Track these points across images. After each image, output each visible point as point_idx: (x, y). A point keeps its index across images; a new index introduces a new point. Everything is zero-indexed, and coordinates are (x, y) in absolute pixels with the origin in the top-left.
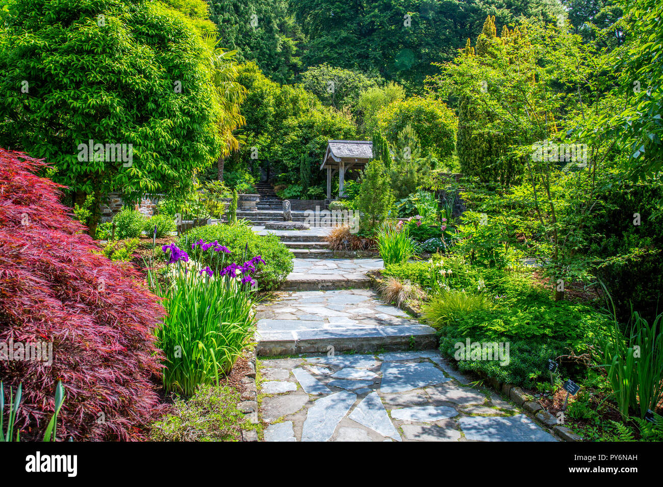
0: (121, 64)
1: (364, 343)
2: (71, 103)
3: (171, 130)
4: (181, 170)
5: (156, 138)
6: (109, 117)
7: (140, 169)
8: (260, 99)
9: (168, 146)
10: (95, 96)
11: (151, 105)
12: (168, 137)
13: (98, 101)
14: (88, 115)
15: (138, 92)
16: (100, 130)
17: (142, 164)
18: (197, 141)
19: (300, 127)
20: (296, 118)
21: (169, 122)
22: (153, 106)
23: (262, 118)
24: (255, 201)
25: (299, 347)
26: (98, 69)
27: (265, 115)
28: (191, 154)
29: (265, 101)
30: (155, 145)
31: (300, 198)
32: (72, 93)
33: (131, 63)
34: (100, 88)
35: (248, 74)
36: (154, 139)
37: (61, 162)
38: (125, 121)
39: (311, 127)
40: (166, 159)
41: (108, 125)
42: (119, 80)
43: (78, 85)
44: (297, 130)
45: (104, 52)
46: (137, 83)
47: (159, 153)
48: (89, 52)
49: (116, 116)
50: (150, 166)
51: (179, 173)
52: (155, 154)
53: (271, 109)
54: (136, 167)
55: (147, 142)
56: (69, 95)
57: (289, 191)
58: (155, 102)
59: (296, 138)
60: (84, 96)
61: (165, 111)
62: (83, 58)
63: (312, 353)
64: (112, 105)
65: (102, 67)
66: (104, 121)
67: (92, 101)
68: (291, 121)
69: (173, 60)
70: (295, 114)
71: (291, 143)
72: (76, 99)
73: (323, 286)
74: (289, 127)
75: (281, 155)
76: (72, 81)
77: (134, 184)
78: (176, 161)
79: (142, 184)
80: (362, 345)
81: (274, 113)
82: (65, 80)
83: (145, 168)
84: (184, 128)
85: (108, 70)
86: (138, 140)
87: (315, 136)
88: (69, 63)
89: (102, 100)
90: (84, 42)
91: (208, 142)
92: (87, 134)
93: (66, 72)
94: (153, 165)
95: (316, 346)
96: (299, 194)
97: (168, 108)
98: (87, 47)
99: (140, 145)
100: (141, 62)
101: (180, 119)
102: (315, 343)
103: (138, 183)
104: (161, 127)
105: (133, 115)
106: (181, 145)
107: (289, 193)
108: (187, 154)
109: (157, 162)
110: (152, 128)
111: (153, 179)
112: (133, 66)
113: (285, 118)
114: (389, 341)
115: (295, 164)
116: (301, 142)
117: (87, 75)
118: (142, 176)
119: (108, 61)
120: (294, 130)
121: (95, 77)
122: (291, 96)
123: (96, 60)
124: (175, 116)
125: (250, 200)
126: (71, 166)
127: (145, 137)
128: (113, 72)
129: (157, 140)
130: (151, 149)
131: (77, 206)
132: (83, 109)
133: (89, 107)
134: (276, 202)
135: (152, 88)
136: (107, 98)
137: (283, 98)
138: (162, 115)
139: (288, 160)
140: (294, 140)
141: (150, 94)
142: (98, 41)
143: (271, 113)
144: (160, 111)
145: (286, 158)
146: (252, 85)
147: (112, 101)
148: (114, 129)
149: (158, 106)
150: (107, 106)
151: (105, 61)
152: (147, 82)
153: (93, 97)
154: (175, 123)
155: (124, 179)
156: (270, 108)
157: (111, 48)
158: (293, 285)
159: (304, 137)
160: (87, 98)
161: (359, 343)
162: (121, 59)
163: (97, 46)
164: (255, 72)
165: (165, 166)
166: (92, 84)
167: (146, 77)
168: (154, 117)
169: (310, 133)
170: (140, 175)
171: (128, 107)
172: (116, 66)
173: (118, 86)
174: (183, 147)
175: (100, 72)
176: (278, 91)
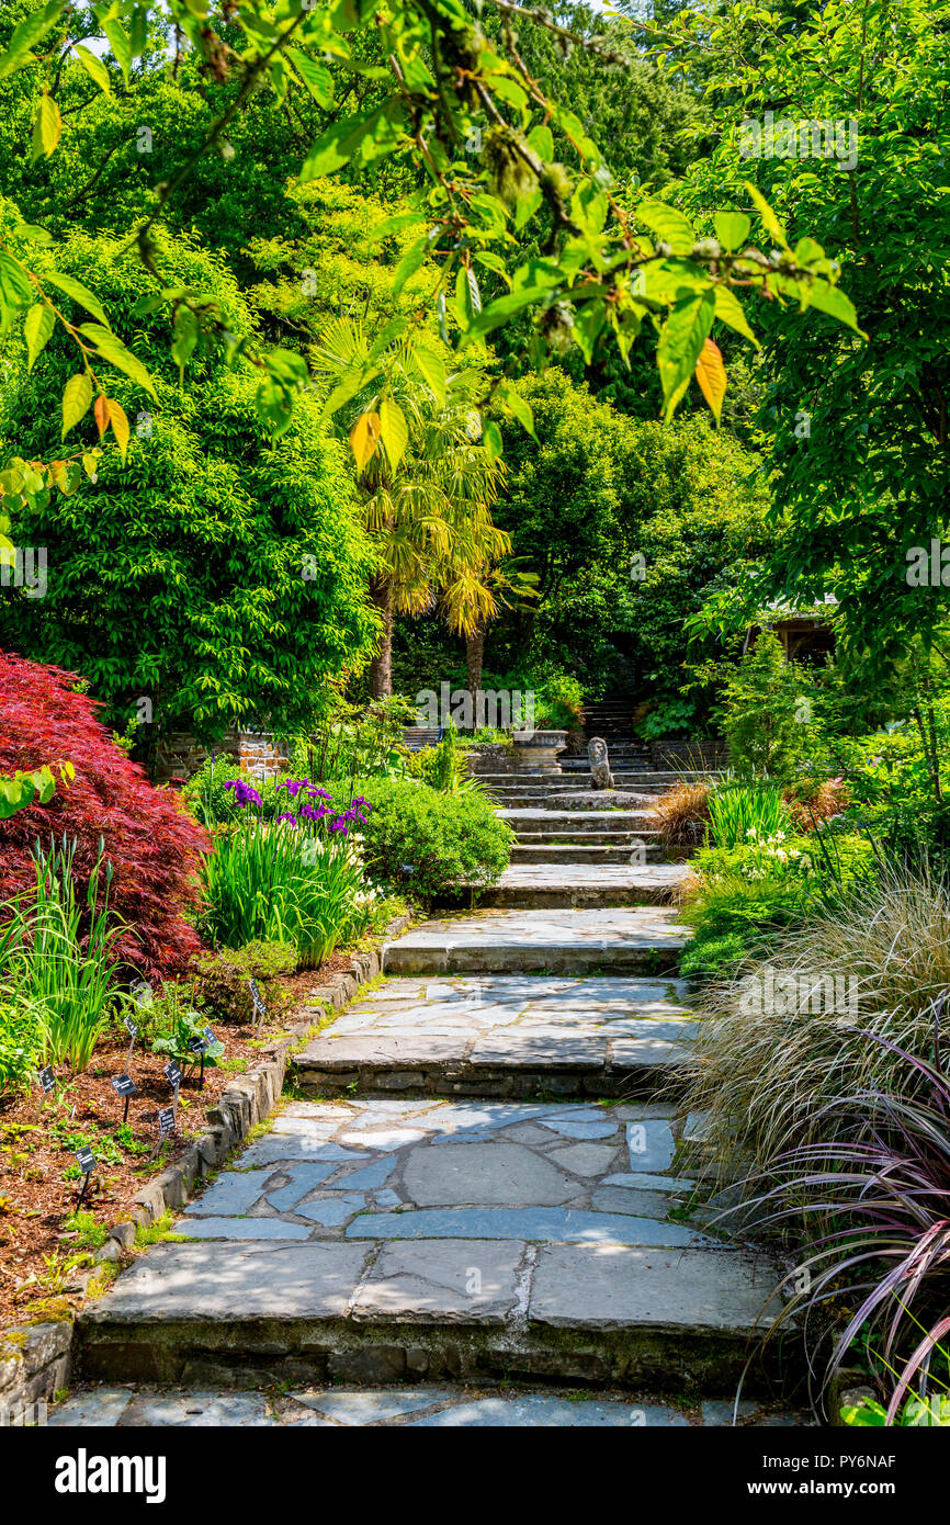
0: (180, 502)
1: (567, 958)
2: (104, 575)
3: (271, 606)
4: (295, 677)
5: (243, 622)
6: (165, 592)
7: (218, 678)
8: (577, 470)
9: (267, 634)
10: (140, 559)
11: (234, 565)
12: (265, 619)
13: (145, 567)
14: (131, 591)
15: (211, 545)
16: (150, 614)
17: (222, 668)
18: (324, 621)
19: (688, 538)
20: (678, 515)
21: (265, 594)
22: (239, 565)
23: (584, 522)
24: (553, 746)
25: (455, 961)
26: (143, 515)
27: (592, 512)
28: (311, 646)
29: (590, 473)
30: (243, 636)
31: (689, 736)
32: (105, 559)
33: (197, 497)
34: (148, 546)
35: (543, 401)
36: (242, 624)
37: (91, 671)
38: (191, 595)
39: (716, 535)
40: (267, 657)
41: (162, 604)
42: (178, 527)
43: (113, 544)
44: (680, 549)
45: (152, 485)
46: (207, 532)
47: (251, 647)
48: (130, 488)
49: (174, 588)
50: (235, 671)
51: (291, 681)
52: (242, 650)
53: (609, 494)
54: (210, 674)
55: (228, 631)
56: (100, 561)
57: (658, 719)
58: (242, 558)
59: (675, 571)
60: (123, 562)
61: (259, 572)
62: (119, 498)
63: (476, 971)
64: (168, 573)
65: (148, 512)
66: (156, 600)
67: (136, 570)
68: (666, 524)
69: (269, 480)
70: (676, 505)
71: (660, 587)
72: (109, 567)
73: (581, 900)
74: (658, 543)
75: (635, 618)
76: (103, 538)
77: (208, 703)
78: (285, 659)
79: (221, 703)
80: (563, 961)
81: (618, 503)
82: (93, 538)
83: (226, 675)
84: (296, 599)
85: (157, 515)
86: (213, 628)
87: (727, 562)
88: (98, 510)
89: (151, 566)
90: (121, 471)
91: (344, 620)
92: (130, 622)
93: (93, 523)
94: (240, 669)
95: (483, 960)
96: (685, 724)
97: (263, 566)
98: (124, 480)
99: (217, 636)
100: (212, 494)
101: (286, 584)
102: (481, 955)
103: (215, 701)
104: (254, 604)
105: (205, 584)
106: (293, 630)
107: (658, 724)
108: (306, 646)
109: (247, 662)
110: (237, 605)
111: (242, 695)
112: (201, 501)
113: (648, 515)
114: (612, 957)
115: (675, 643)
116: (690, 579)
117: (126, 528)
118: (222, 689)
119: (159, 500)
120: (672, 549)
121: (139, 529)
122: (666, 451)
123: (140, 500)
124: (277, 579)
125: (541, 746)
126: (106, 677)
127: (225, 621)
128: (168, 516)
129: (246, 625)
130: (236, 642)
131: (116, 734)
132: (123, 583)
133: (131, 579)
134: (627, 751)
135: (234, 536)
136: (159, 564)
137: (642, 460)
138: (254, 581)
139: (651, 632)
140: (667, 577)
141: (232, 545)
142: (142, 469)
143: (606, 504)
144: (250, 572)
145: (649, 627)
146: (553, 432)
147: (168, 566)
148: (172, 611)
149: (247, 565)
150: (159, 574)
151: (154, 500)
152: (223, 527)
153: (136, 561)
154: (278, 593)
155: (191, 697)
156: (605, 492)
157: (163, 477)
158: (521, 897)
159: (698, 567)
160: (127, 564)
161: (558, 958)
162: (180, 492)
163: (141, 476)
164: (560, 394)
165: (263, 669)
166: (135, 540)
167: (223, 518)
168: (241, 586)
169: (714, 555)
170: (217, 688)
171: (194, 572)
172: (173, 507)
173: (175, 538)
174: (297, 634)
175: (147, 519)
176: (630, 441)
